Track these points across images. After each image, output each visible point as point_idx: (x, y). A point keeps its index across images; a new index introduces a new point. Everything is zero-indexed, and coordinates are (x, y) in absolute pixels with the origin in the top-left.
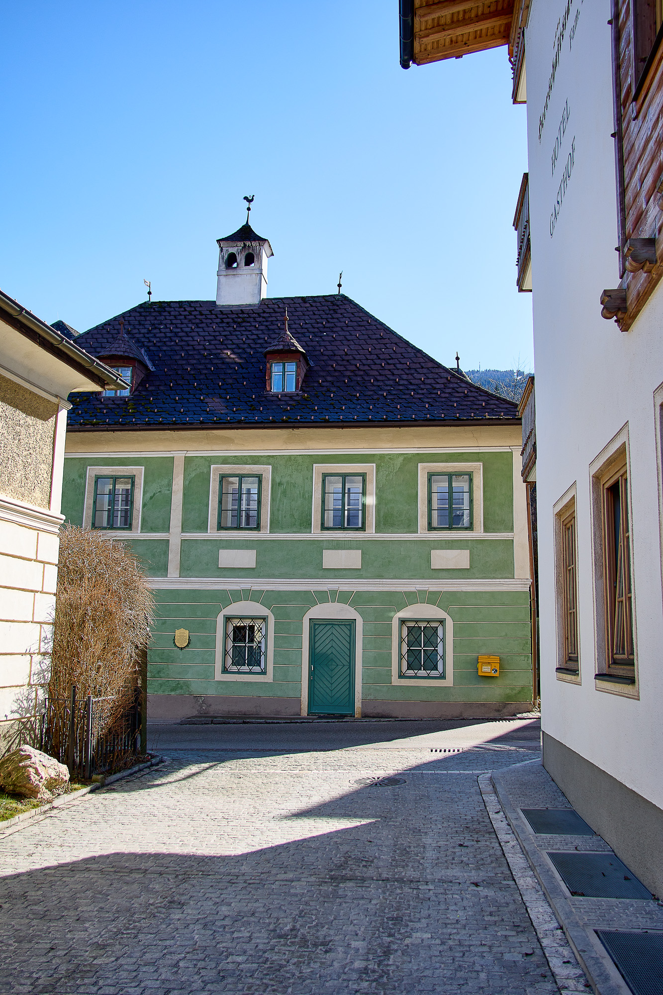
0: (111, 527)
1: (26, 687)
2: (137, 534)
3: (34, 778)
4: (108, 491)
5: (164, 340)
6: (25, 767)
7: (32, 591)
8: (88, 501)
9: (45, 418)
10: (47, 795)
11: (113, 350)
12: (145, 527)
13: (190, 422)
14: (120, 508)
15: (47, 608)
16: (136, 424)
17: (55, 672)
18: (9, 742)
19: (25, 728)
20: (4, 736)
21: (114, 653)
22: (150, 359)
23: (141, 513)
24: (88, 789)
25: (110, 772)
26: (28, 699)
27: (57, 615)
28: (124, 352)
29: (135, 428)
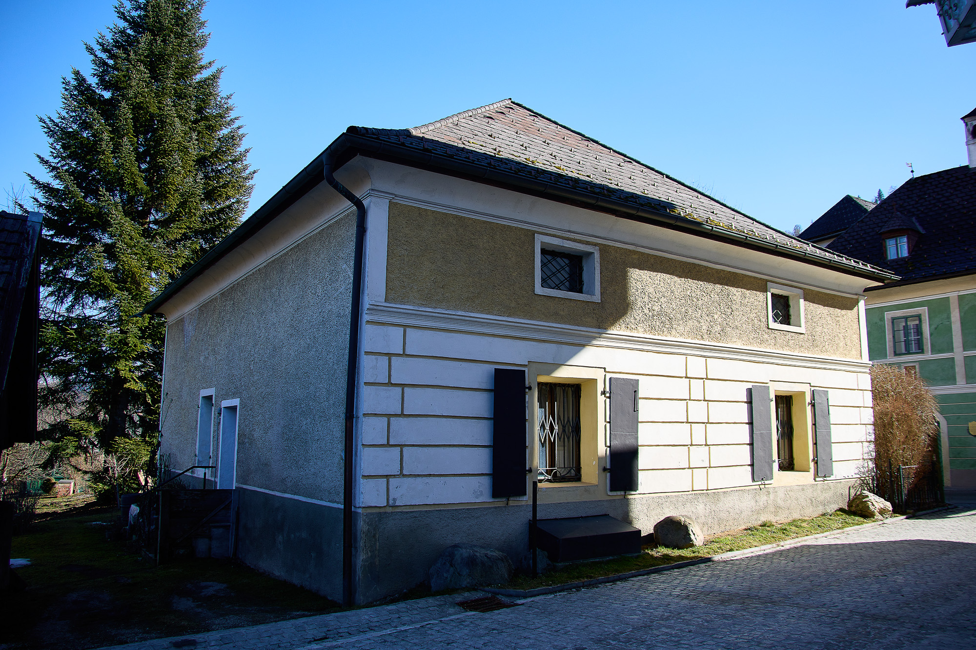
0: (908, 352)
1: (861, 460)
2: (928, 356)
3: (871, 507)
4: (902, 327)
5: (930, 207)
6: (866, 501)
7: (858, 407)
8: (889, 337)
9: (851, 309)
10: (880, 517)
11: (891, 226)
12: (934, 351)
13: (957, 270)
14: (913, 338)
15: (868, 416)
16: (916, 279)
17: (878, 452)
18: (855, 490)
19: (864, 483)
20: (852, 487)
21: (913, 440)
22: (920, 225)
23: (929, 341)
24: (905, 517)
25: (918, 510)
26: (863, 467)
27: (875, 420)
28: (899, 226)
29: (915, 281)
